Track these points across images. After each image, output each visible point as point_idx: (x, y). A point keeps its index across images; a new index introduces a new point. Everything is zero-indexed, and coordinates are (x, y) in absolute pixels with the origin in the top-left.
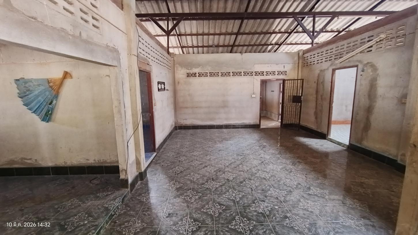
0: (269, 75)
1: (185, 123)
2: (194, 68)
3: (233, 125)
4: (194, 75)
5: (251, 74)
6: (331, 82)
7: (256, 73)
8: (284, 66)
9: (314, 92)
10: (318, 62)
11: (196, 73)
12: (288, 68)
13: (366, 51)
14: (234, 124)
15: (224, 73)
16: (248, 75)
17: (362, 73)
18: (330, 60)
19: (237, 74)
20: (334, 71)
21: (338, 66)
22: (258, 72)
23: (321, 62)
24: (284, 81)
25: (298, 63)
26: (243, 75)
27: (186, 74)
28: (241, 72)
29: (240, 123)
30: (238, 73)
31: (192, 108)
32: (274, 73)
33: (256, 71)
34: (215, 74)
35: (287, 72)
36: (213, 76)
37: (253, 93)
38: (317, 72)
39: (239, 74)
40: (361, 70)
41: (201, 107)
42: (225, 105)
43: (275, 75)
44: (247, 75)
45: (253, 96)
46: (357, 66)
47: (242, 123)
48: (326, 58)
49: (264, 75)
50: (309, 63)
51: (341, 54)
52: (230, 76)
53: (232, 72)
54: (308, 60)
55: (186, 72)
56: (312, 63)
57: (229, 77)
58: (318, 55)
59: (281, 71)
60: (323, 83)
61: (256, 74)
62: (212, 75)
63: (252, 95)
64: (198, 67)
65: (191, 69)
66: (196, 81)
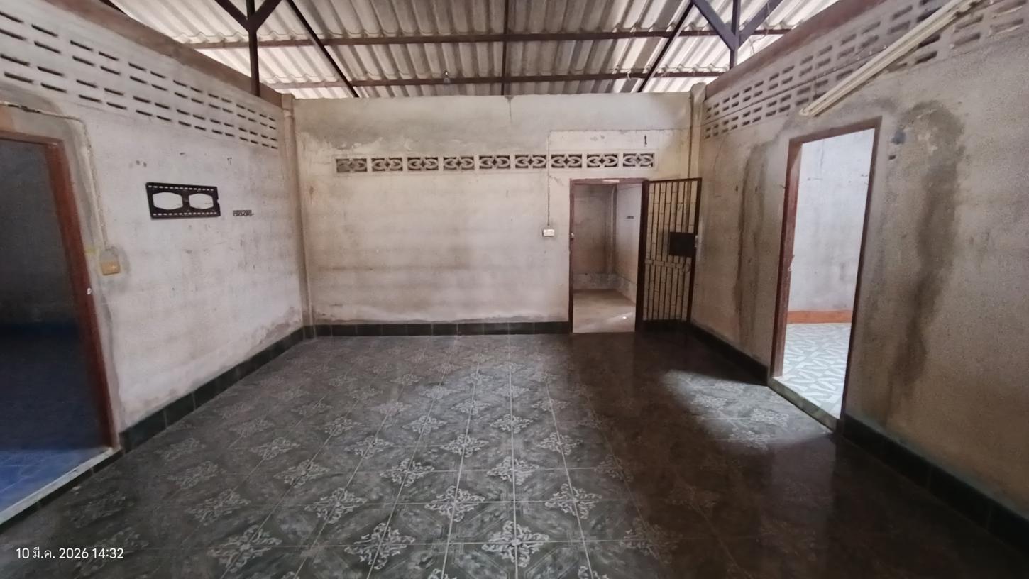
0: (599, 166)
1: (338, 317)
2: (360, 144)
3: (487, 325)
4: (360, 165)
5: (539, 162)
6: (784, 185)
7: (556, 158)
8: (646, 137)
9: (735, 223)
10: (746, 119)
11: (365, 160)
12: (659, 142)
13: (910, 60)
14: (487, 319)
15: (455, 158)
16: (531, 167)
17: (894, 148)
18: (782, 110)
19: (495, 162)
20: (795, 146)
21: (810, 127)
22: (563, 156)
23: (756, 120)
24: (646, 184)
25: (691, 128)
26: (513, 166)
27: (335, 162)
28: (508, 157)
29: (507, 319)
30: (498, 160)
31: (357, 268)
32: (612, 159)
33: (555, 153)
34: (427, 161)
35: (655, 156)
36: (419, 170)
37: (548, 225)
38: (744, 153)
39: (501, 162)
40: (892, 137)
41: (384, 269)
42: (459, 261)
43: (615, 165)
44: (527, 167)
45: (549, 232)
46: (875, 124)
47: (515, 318)
48: (771, 105)
49: (580, 166)
50: (722, 127)
51: (818, 85)
52: (473, 168)
53: (481, 158)
54: (717, 116)
55: (334, 155)
56: (729, 126)
57: (468, 172)
58: (748, 94)
59: (634, 155)
60: (760, 189)
61: (556, 162)
62: (415, 165)
63: (545, 231)
64: (371, 142)
65: (347, 148)
66: (366, 185)
